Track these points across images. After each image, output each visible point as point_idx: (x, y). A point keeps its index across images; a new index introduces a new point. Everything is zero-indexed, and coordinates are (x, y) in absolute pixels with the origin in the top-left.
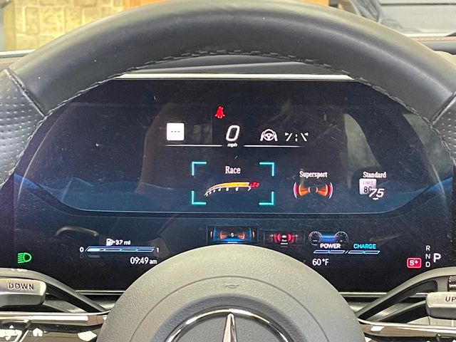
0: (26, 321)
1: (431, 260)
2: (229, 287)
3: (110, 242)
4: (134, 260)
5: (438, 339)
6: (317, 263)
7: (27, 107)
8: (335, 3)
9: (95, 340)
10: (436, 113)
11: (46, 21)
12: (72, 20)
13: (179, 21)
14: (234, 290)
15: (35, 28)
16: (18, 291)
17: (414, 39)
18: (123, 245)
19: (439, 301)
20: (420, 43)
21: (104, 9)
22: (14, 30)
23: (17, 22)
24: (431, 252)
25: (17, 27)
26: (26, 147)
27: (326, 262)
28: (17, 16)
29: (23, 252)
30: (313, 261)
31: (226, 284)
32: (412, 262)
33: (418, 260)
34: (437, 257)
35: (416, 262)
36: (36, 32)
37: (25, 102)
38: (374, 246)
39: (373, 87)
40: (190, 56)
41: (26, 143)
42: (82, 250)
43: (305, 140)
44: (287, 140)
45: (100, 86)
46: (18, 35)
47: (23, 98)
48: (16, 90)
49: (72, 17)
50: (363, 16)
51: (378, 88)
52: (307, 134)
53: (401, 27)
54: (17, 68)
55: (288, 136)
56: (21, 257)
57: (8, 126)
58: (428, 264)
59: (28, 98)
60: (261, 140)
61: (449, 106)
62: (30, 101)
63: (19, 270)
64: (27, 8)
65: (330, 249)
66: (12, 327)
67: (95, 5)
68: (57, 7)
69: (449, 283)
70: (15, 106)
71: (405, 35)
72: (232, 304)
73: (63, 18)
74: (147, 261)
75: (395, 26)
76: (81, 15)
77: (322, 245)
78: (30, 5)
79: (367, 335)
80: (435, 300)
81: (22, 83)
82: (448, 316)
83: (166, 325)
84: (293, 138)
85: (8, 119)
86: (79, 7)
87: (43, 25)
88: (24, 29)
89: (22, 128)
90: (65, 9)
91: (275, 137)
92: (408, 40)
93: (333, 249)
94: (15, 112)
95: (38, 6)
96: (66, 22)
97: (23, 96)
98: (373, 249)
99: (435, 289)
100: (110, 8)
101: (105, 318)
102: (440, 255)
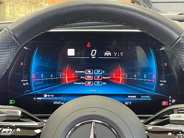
0: (14, 125)
1: (171, 102)
2: (93, 111)
3: (45, 96)
4: (55, 103)
5: (174, 132)
6: (127, 103)
7: (14, 42)
8: (134, 2)
9: (41, 133)
10: (173, 44)
11: (17, 9)
12: (28, 9)
13: (73, 9)
14: (94, 113)
15: (13, 12)
16: (11, 114)
17: (164, 16)
18: (51, 97)
19: (174, 117)
20: (167, 17)
21: (41, 5)
22: (5, 13)
23: (6, 10)
24: (172, 99)
25: (6, 12)
26: (14, 58)
27: (130, 103)
28: (6, 8)
29: (12, 100)
30: (125, 103)
31: (92, 110)
32: (164, 103)
33: (166, 102)
34: (174, 101)
35: (166, 103)
36: (14, 14)
37: (13, 40)
38: (149, 97)
39: (148, 34)
40: (77, 22)
41: (14, 56)
42: (35, 99)
43: (122, 55)
44: (115, 55)
45: (42, 34)
46: (6, 15)
47: (12, 39)
48: (10, 36)
49: (28, 8)
50: (145, 7)
51: (150, 35)
52: (123, 53)
53: (160, 11)
54: (10, 27)
55: (115, 54)
56: (11, 102)
57: (7, 50)
58: (170, 104)
59: (14, 39)
60: (105, 55)
61: (178, 41)
62: (15, 40)
63: (10, 106)
64: (9, 4)
65: (132, 98)
66: (8, 128)
67: (37, 3)
68: (22, 4)
69: (178, 111)
70: (9, 42)
71: (161, 14)
72: (94, 118)
73: (24, 8)
74: (60, 103)
75: (158, 11)
76: (31, 7)
77: (129, 96)
78: (11, 3)
79: (146, 130)
80: (173, 117)
81: (12, 33)
82: (178, 123)
83: (68, 126)
84: (117, 54)
85: (7, 47)
86: (31, 4)
87: (16, 11)
88: (9, 13)
89: (12, 50)
90: (25, 5)
91: (110, 54)
92: (162, 16)
93: (133, 98)
94: (10, 44)
95: (14, 4)
96: (25, 10)
97: (13, 38)
98: (149, 98)
99: (173, 113)
100: (43, 4)
101: (45, 124)
102: (175, 100)
